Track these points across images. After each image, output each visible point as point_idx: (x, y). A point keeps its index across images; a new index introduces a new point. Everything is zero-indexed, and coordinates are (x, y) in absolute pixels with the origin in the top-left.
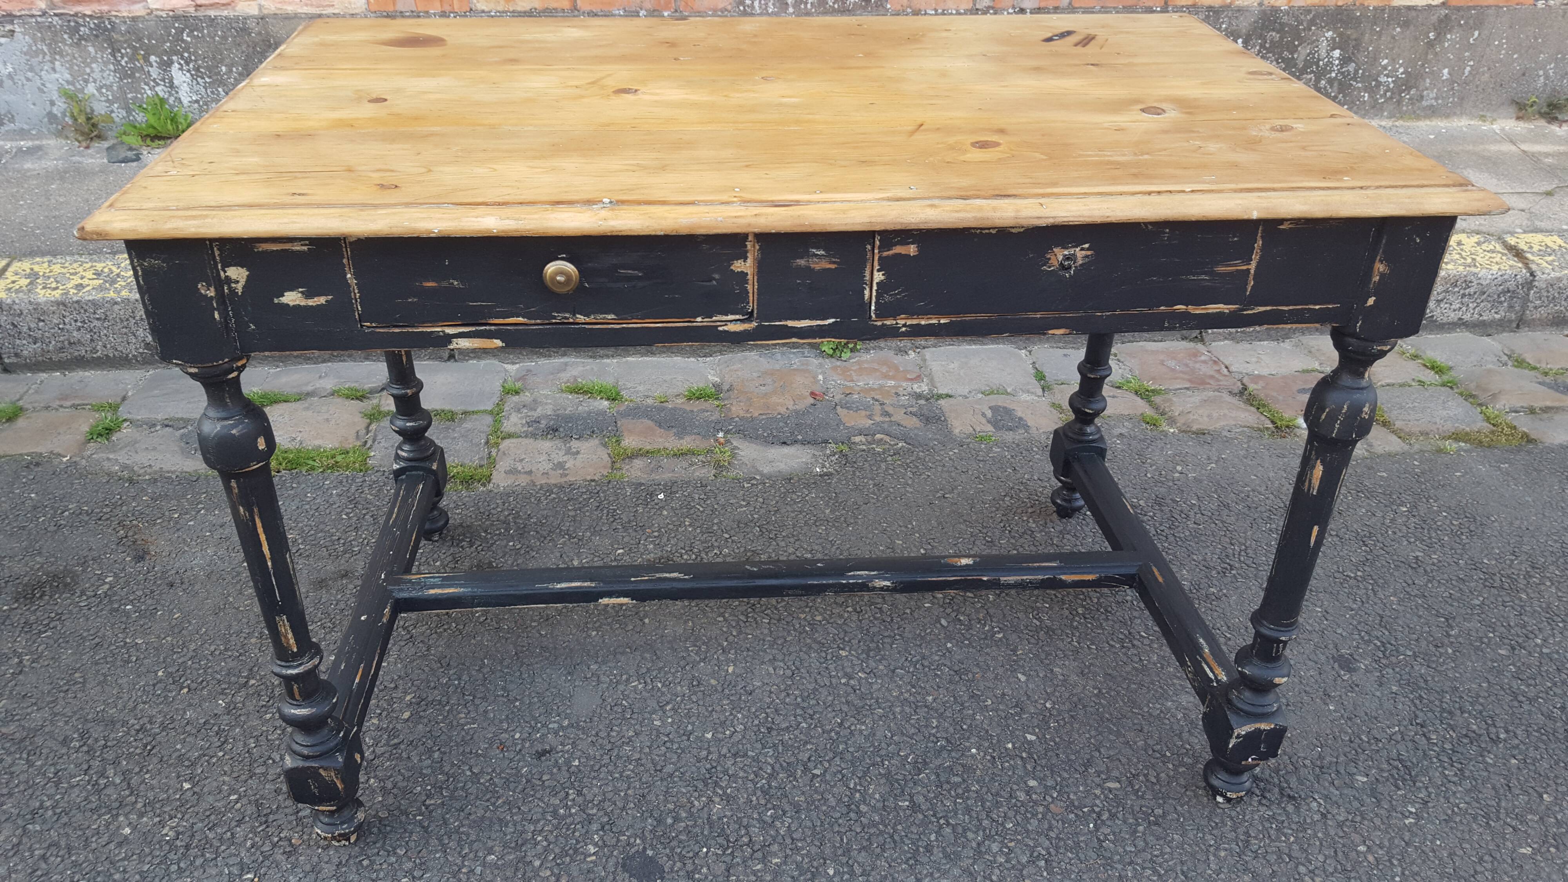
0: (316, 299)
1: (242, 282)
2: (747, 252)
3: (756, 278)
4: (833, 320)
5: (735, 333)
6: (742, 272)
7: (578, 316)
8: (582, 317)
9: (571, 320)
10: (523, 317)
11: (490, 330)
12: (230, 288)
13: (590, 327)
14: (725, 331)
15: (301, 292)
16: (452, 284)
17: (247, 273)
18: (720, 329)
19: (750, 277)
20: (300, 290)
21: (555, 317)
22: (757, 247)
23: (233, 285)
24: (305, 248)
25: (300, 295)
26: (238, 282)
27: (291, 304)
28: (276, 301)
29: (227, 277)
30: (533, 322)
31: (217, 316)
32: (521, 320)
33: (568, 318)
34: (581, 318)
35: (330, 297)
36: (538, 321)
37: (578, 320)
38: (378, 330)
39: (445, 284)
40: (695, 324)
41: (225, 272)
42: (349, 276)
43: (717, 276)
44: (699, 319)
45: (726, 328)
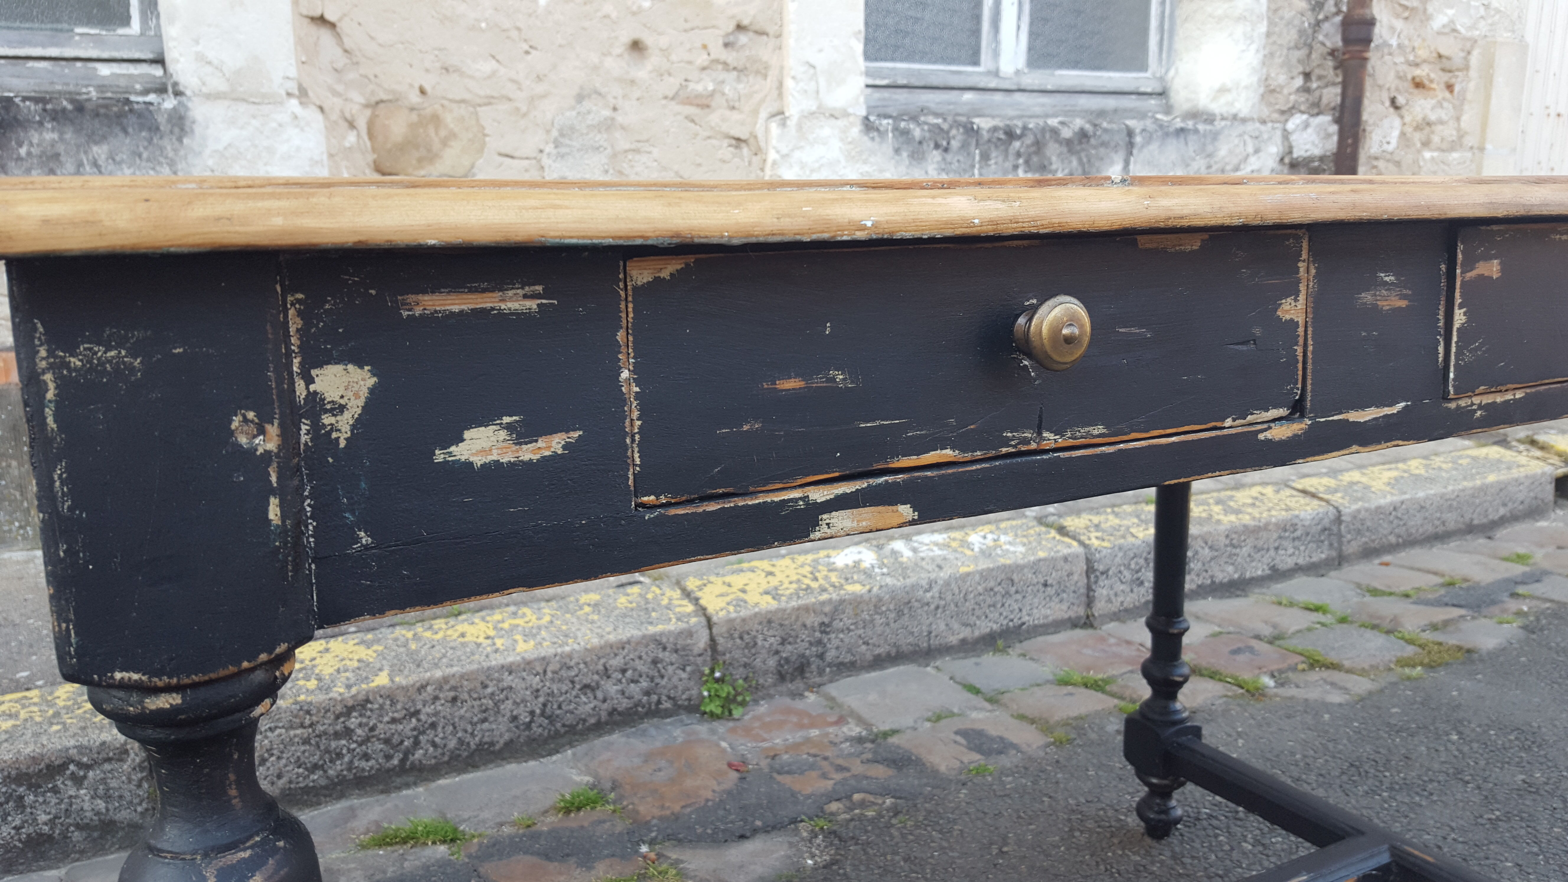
0: (541, 443)
1: (355, 407)
2: (1299, 281)
3: (1310, 330)
4: (1403, 404)
5: (1282, 444)
6: (1292, 320)
7: (1046, 434)
8: (1052, 436)
9: (1033, 446)
10: (953, 448)
11: (895, 483)
12: (316, 426)
13: (1066, 454)
14: (1268, 441)
15: (509, 427)
16: (833, 380)
17: (373, 381)
18: (1261, 437)
19: (1301, 330)
20: (506, 420)
21: (1006, 442)
22: (1313, 271)
23: (327, 419)
24: (533, 304)
25: (503, 434)
26: (342, 408)
27: (478, 461)
28: (439, 456)
29: (313, 396)
30: (968, 456)
31: (274, 512)
32: (948, 454)
33: (1026, 441)
34: (1050, 439)
35: (576, 434)
36: (978, 454)
37: (1046, 445)
38: (673, 512)
39: (819, 382)
40: (1225, 432)
41: (309, 380)
42: (625, 374)
43: (1257, 331)
44: (1228, 422)
45: (1268, 435)
